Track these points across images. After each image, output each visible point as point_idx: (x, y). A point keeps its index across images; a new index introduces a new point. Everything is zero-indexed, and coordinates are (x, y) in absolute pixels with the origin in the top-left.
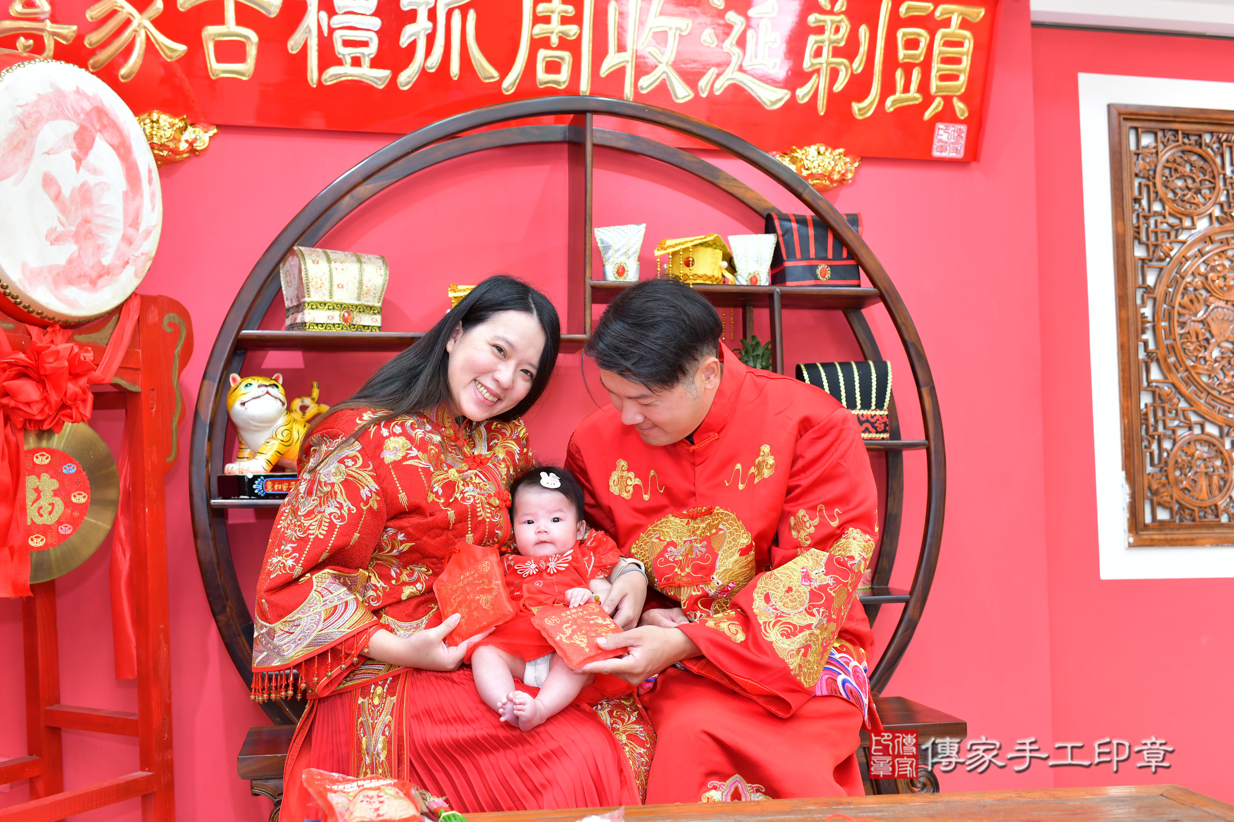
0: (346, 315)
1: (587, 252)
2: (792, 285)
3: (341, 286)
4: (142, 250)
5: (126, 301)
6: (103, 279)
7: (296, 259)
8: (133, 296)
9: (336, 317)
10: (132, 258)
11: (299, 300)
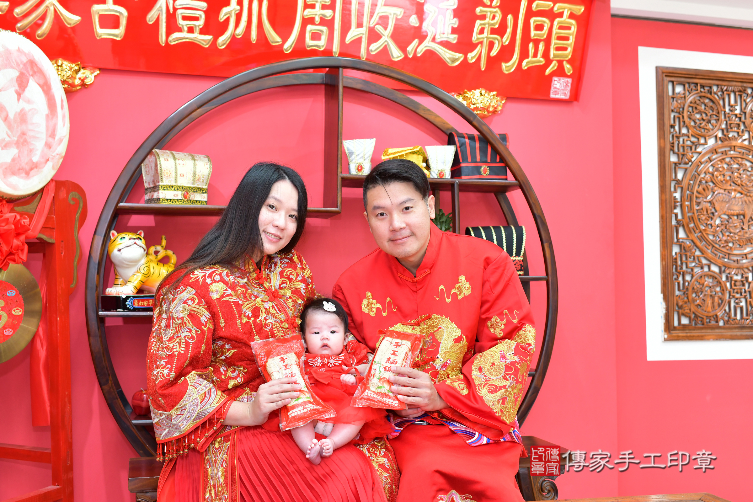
0: (186, 194)
1: (339, 156)
2: (465, 179)
3: (182, 175)
4: (56, 152)
5: (46, 185)
6: (33, 171)
7: (153, 157)
8: (51, 182)
9: (179, 195)
10: (51, 157)
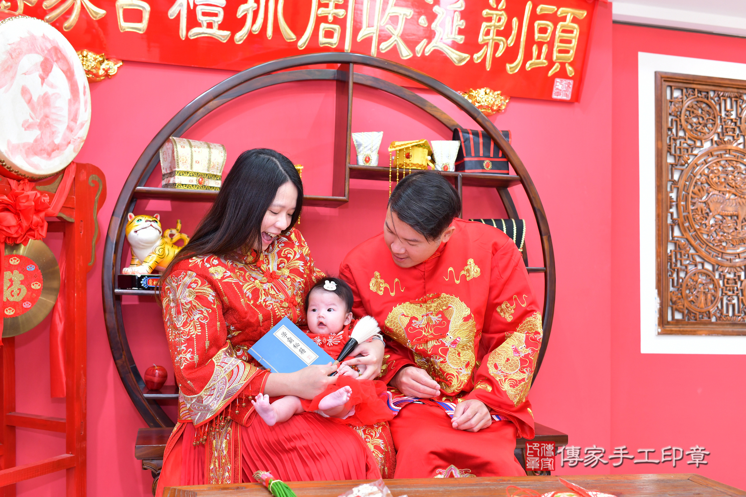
0: (201, 180)
1: (348, 147)
2: (468, 172)
3: (197, 162)
4: (78, 135)
5: (68, 166)
6: (55, 152)
7: (170, 144)
8: (72, 163)
9: (194, 180)
10: (72, 140)
11: (171, 170)
